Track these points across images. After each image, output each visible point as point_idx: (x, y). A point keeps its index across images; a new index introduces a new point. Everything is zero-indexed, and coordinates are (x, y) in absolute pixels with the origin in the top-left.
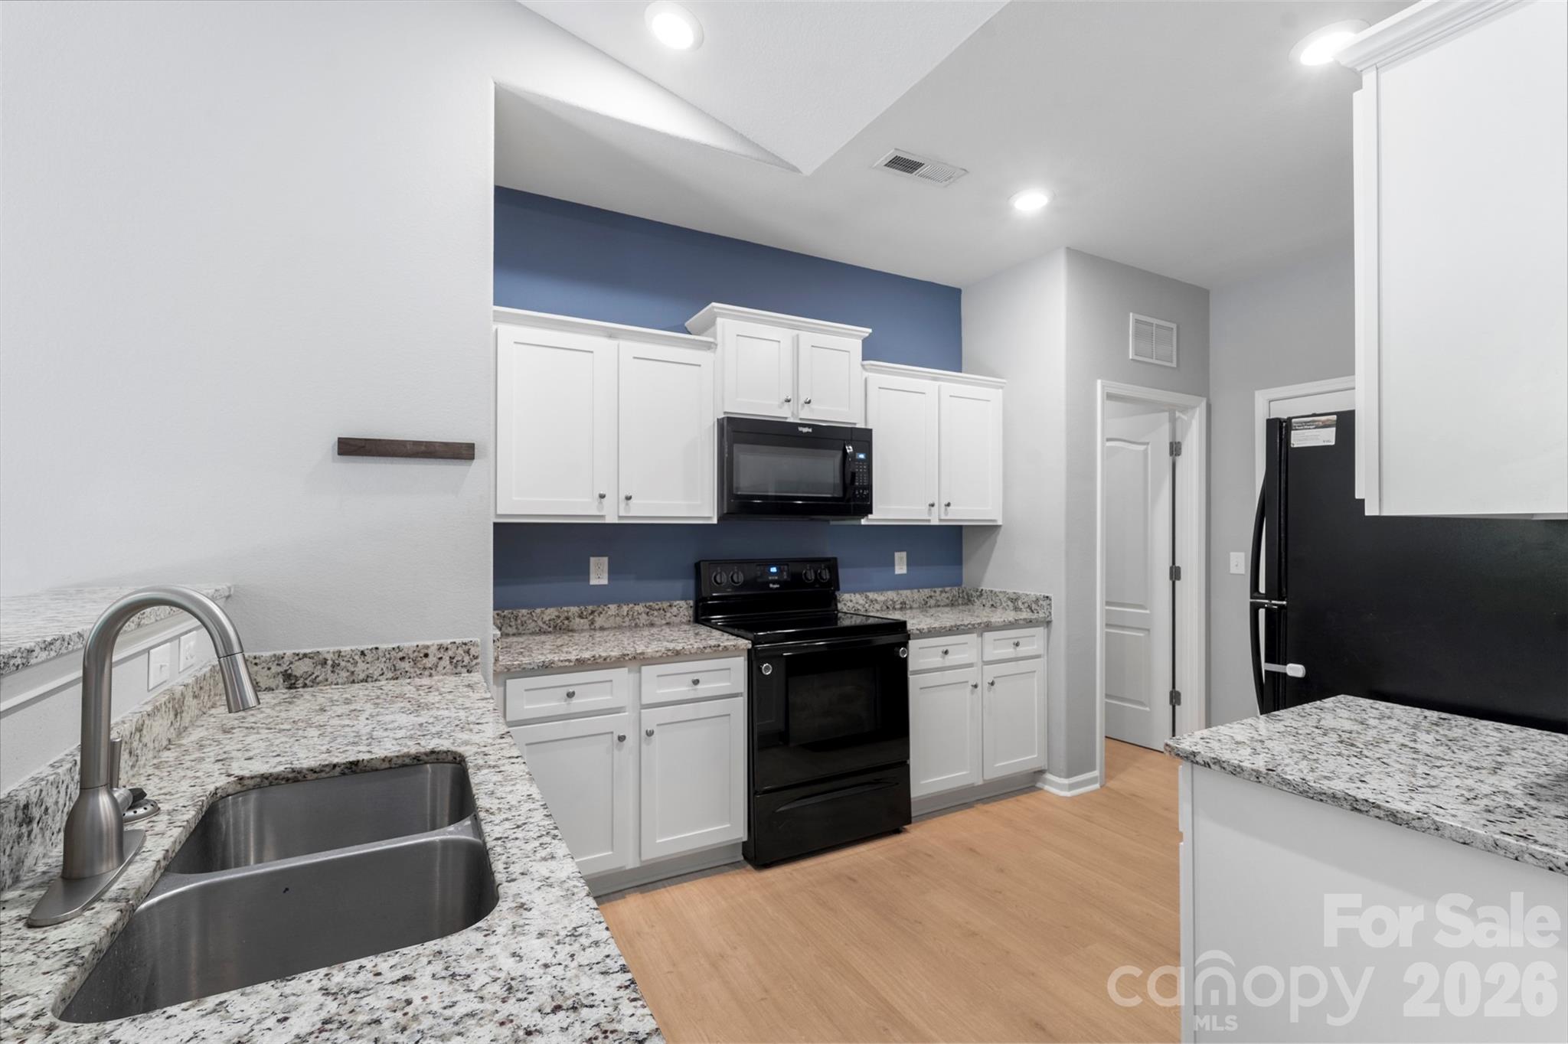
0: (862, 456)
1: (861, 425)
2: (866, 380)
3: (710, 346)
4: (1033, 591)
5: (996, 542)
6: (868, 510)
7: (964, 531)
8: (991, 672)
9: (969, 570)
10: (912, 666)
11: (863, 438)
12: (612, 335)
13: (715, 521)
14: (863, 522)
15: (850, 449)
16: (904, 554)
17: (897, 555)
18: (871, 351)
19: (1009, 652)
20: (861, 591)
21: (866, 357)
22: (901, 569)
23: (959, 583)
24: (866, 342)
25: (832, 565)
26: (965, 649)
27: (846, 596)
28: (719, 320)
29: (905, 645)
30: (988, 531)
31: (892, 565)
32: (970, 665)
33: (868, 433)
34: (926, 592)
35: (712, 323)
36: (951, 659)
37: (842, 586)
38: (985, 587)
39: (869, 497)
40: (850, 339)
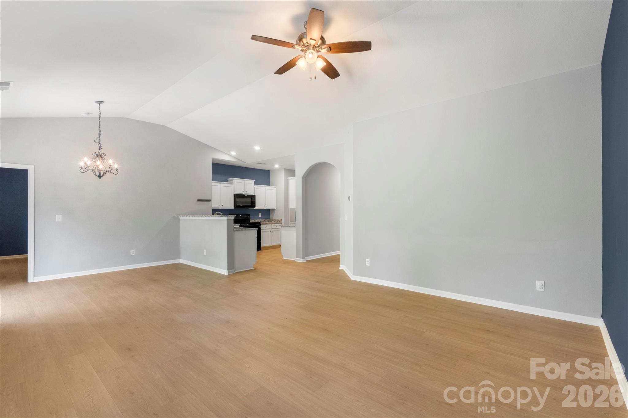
0: (254, 199)
1: (254, 194)
2: (254, 188)
3: (233, 184)
4: (279, 219)
5: (274, 212)
6: (255, 207)
7: (270, 210)
8: (273, 230)
9: (271, 216)
10: (261, 228)
11: (254, 196)
12: (220, 183)
13: (233, 208)
14: (254, 208)
15: (252, 198)
16: (260, 214)
17: (259, 214)
18: (255, 183)
19: (276, 227)
20: (254, 219)
21: (254, 184)
22: (260, 216)
23: (269, 219)
24: (254, 182)
25: (249, 215)
26: (269, 226)
27: (251, 220)
28: (234, 180)
29: (260, 225)
30: (274, 210)
31: (258, 215)
32: (270, 229)
33: (255, 195)
34: (264, 220)
35: (233, 180)
36: (267, 228)
37: (251, 218)
38: (274, 219)
39: (255, 205)
40: (252, 182)
